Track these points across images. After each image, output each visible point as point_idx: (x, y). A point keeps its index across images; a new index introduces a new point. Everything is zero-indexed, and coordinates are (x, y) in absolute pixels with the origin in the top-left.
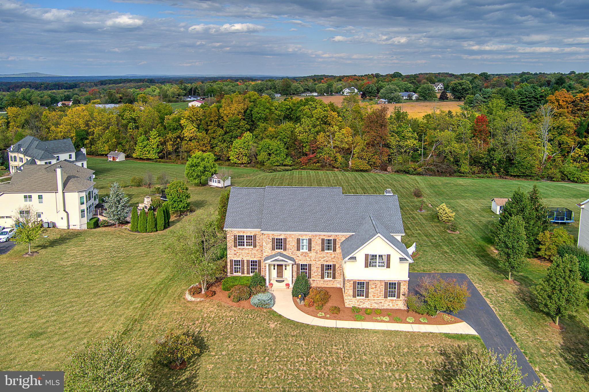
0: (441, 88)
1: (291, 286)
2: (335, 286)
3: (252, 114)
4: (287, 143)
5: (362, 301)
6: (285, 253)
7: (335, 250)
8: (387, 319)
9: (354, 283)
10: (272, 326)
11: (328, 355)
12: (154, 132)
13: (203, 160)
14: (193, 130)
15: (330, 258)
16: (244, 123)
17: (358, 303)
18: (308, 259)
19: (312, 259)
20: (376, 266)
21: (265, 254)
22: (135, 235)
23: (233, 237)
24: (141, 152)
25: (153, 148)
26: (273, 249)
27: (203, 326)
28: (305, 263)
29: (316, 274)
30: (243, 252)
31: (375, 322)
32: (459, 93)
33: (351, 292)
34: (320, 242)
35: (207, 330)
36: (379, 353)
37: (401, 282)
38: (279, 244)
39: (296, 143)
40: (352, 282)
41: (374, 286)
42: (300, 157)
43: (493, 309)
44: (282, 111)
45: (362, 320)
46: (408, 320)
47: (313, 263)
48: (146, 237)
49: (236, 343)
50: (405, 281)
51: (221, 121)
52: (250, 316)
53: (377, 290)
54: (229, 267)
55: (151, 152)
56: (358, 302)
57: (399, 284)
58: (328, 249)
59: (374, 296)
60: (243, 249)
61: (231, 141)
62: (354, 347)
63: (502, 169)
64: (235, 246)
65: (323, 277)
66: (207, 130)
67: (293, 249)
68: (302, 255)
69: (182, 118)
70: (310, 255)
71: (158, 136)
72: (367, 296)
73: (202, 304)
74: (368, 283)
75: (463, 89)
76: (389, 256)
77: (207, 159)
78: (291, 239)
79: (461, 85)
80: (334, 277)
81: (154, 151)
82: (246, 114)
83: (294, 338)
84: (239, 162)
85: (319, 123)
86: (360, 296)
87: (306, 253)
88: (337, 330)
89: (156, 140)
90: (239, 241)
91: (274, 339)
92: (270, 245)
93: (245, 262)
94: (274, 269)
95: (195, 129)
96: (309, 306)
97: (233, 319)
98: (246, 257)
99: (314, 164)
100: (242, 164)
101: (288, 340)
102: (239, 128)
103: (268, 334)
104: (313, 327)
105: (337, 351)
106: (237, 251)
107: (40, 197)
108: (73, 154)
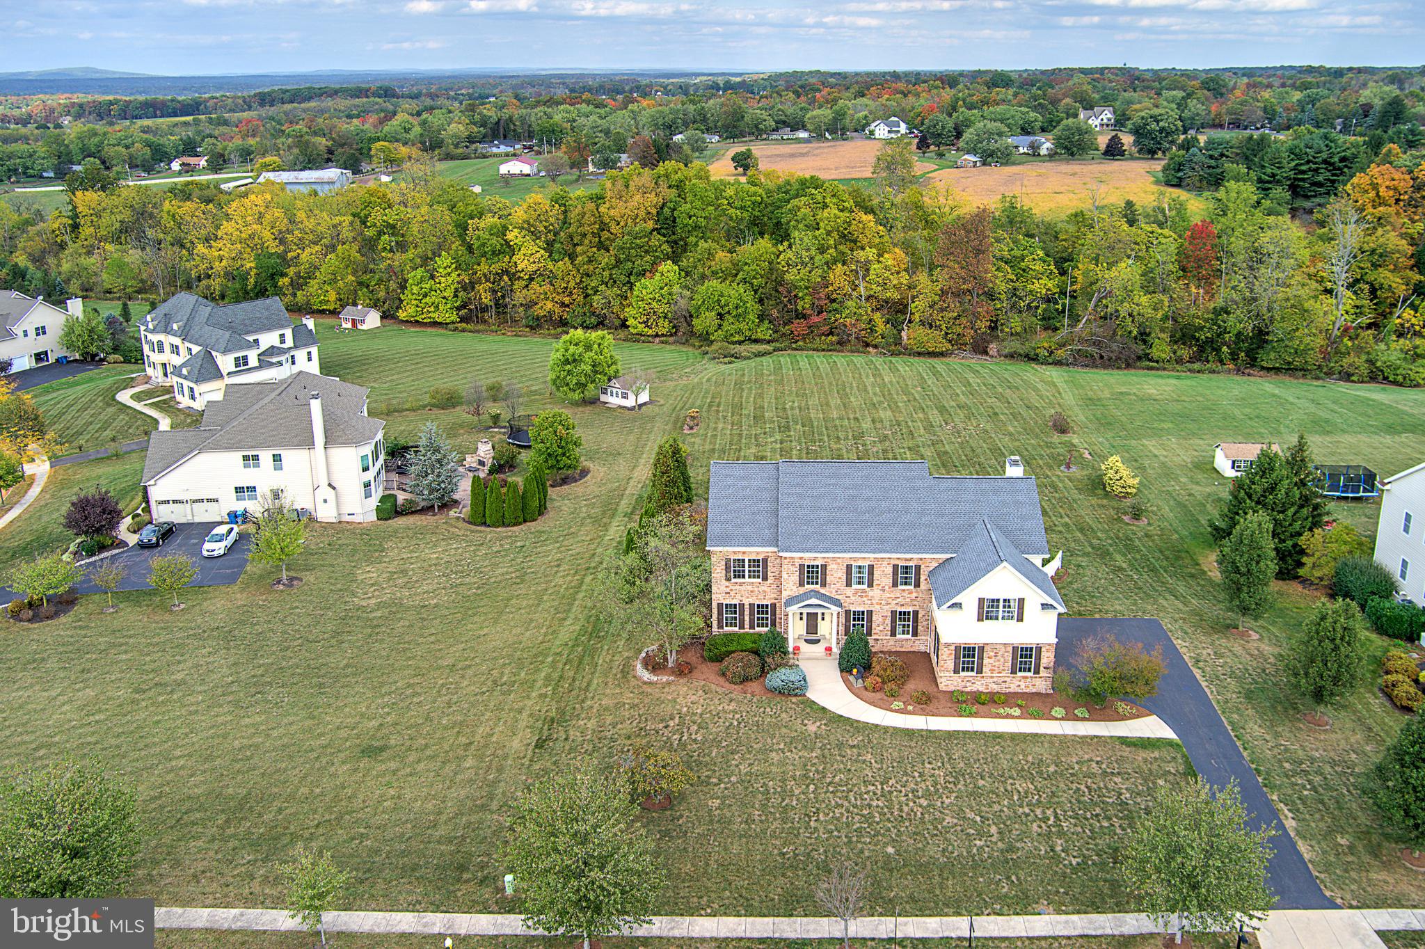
0: (1109, 120)
1: (835, 650)
2: (916, 649)
3: (675, 218)
4: (761, 290)
5: (971, 679)
6: (823, 591)
7: (917, 585)
8: (1016, 711)
9: (957, 648)
10: (812, 728)
11: (919, 780)
12: (444, 260)
13: (588, 348)
14: (538, 255)
15: (908, 600)
16: (659, 240)
17: (963, 684)
18: (867, 602)
19: (875, 602)
20: (997, 618)
21: (785, 594)
22: (481, 532)
23: (724, 563)
24: (417, 306)
25: (444, 298)
26: (801, 584)
27: (685, 730)
28: (861, 609)
29: (881, 628)
30: (743, 588)
31: (996, 717)
32: (1153, 139)
33: (951, 665)
34: (890, 570)
35: (693, 737)
36: (1007, 775)
37: (1042, 646)
38: (812, 574)
39: (781, 289)
40: (953, 648)
41: (992, 654)
42: (790, 322)
43: (1207, 690)
44: (742, 208)
45: (971, 715)
46: (1053, 713)
47: (875, 608)
49: (752, 761)
50: (1049, 645)
51: (605, 235)
52: (768, 710)
53: (999, 661)
54: (715, 616)
55: (441, 307)
56: (963, 681)
57: (1039, 649)
58: (906, 584)
59: (992, 671)
60: (741, 584)
61: (629, 282)
62: (962, 765)
63: (1243, 354)
64: (728, 579)
65: (893, 634)
66: (572, 257)
67: (838, 585)
68: (855, 594)
69: (511, 228)
70: (871, 594)
71: (456, 269)
72: (980, 671)
73: (673, 688)
74: (982, 649)
75: (1162, 130)
76: (1021, 601)
77: (596, 346)
78: (835, 567)
79: (1158, 122)
80: (915, 634)
81: (449, 306)
82: (662, 218)
83: (854, 750)
84: (650, 332)
85: (832, 242)
86: (968, 670)
87: (864, 591)
88: (929, 735)
89: (450, 279)
90: (736, 570)
91: (819, 751)
92: (796, 577)
93: (747, 607)
94: (802, 621)
95: (542, 252)
96: (875, 690)
97: (737, 716)
98: (748, 598)
99: (823, 338)
100: (657, 335)
101: (844, 753)
102: (647, 252)
103: (806, 742)
104: (886, 729)
105: (933, 772)
106: (731, 587)
107: (277, 458)
108: (288, 333)
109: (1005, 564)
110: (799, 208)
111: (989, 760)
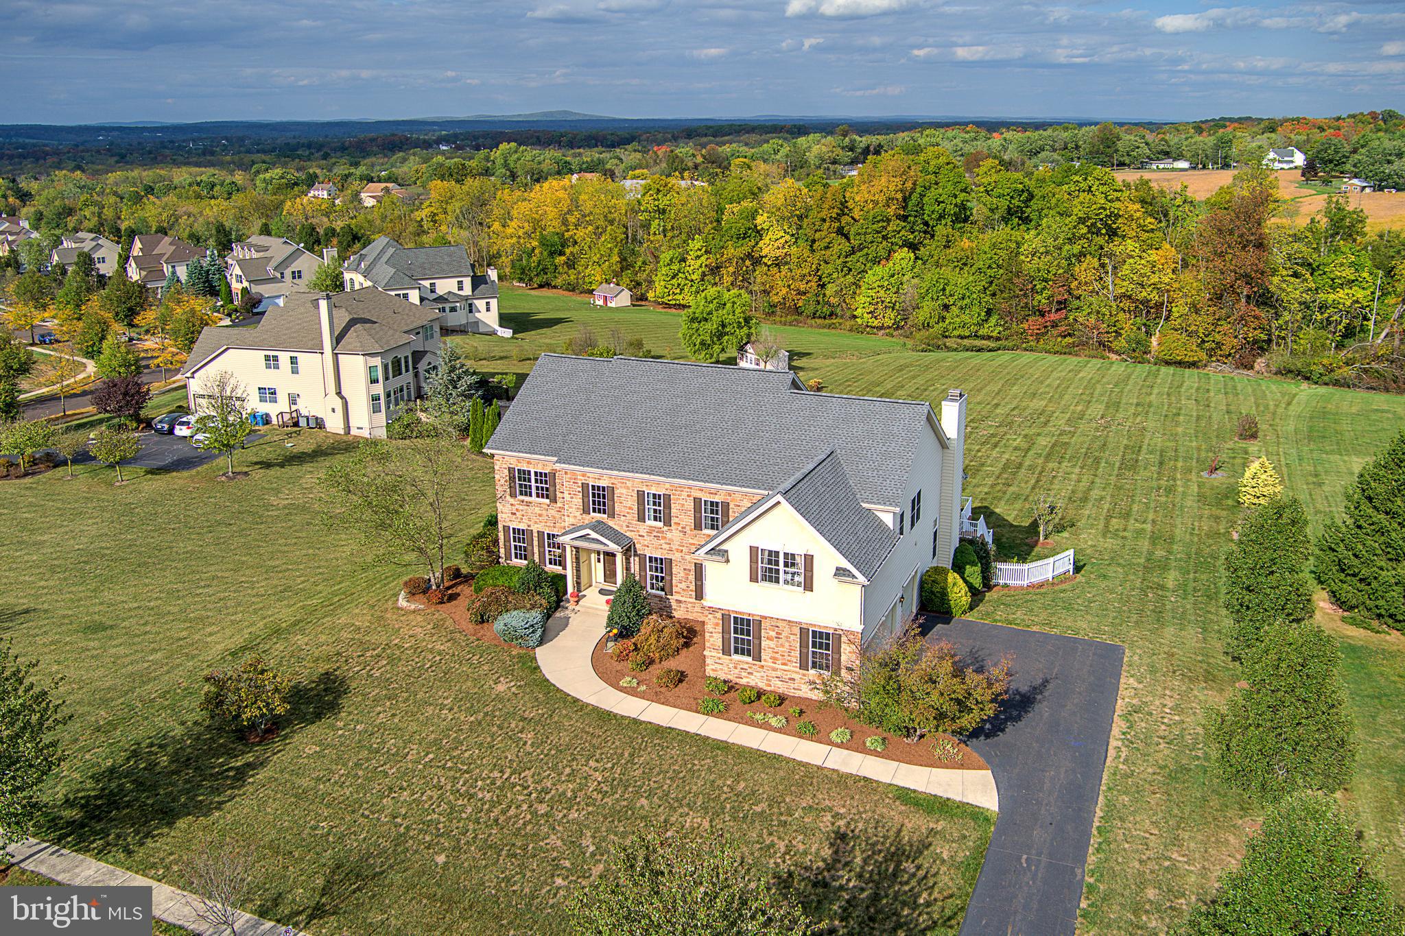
3: (921, 205)
4: (996, 282)
5: (746, 666)
6: (611, 523)
8: (778, 721)
9: (726, 617)
10: (500, 688)
11: (564, 778)
12: (697, 244)
13: (722, 305)
14: (782, 241)
16: (898, 225)
17: (736, 671)
18: (665, 546)
19: (674, 548)
20: (777, 581)
21: (569, 521)
23: (506, 472)
24: (666, 288)
26: (586, 511)
27: (372, 663)
28: (659, 556)
29: (683, 585)
30: (530, 509)
31: (745, 723)
33: (719, 641)
34: (690, 505)
35: (372, 672)
36: (686, 800)
37: (841, 633)
38: (600, 499)
39: (1016, 280)
40: (719, 615)
41: (773, 634)
42: (1025, 318)
46: (832, 735)
47: (675, 556)
49: (398, 712)
50: (852, 633)
51: (846, 219)
53: (782, 646)
54: (501, 543)
55: (686, 289)
56: (736, 668)
57: (838, 637)
58: (712, 527)
59: (774, 660)
60: (528, 504)
61: (863, 271)
62: (637, 773)
64: (513, 495)
65: (699, 597)
66: (813, 242)
67: (630, 517)
68: (649, 533)
69: (761, 211)
70: (669, 535)
71: (706, 252)
72: (758, 657)
73: (411, 617)
74: (758, 623)
76: (809, 559)
77: (730, 304)
78: (624, 491)
81: (694, 289)
82: (909, 203)
83: (521, 724)
84: (876, 323)
86: (742, 653)
87: (659, 530)
88: (630, 726)
89: (699, 262)
90: (521, 482)
91: (481, 716)
92: (578, 500)
93: (535, 534)
94: (599, 561)
95: (788, 237)
97: (436, 658)
98: (536, 523)
99: (1059, 339)
100: (882, 328)
101: (505, 724)
102: (885, 238)
103: (477, 702)
104: (583, 707)
105: (591, 773)
106: (517, 506)
107: (294, 361)
108: (467, 282)
109: (779, 497)
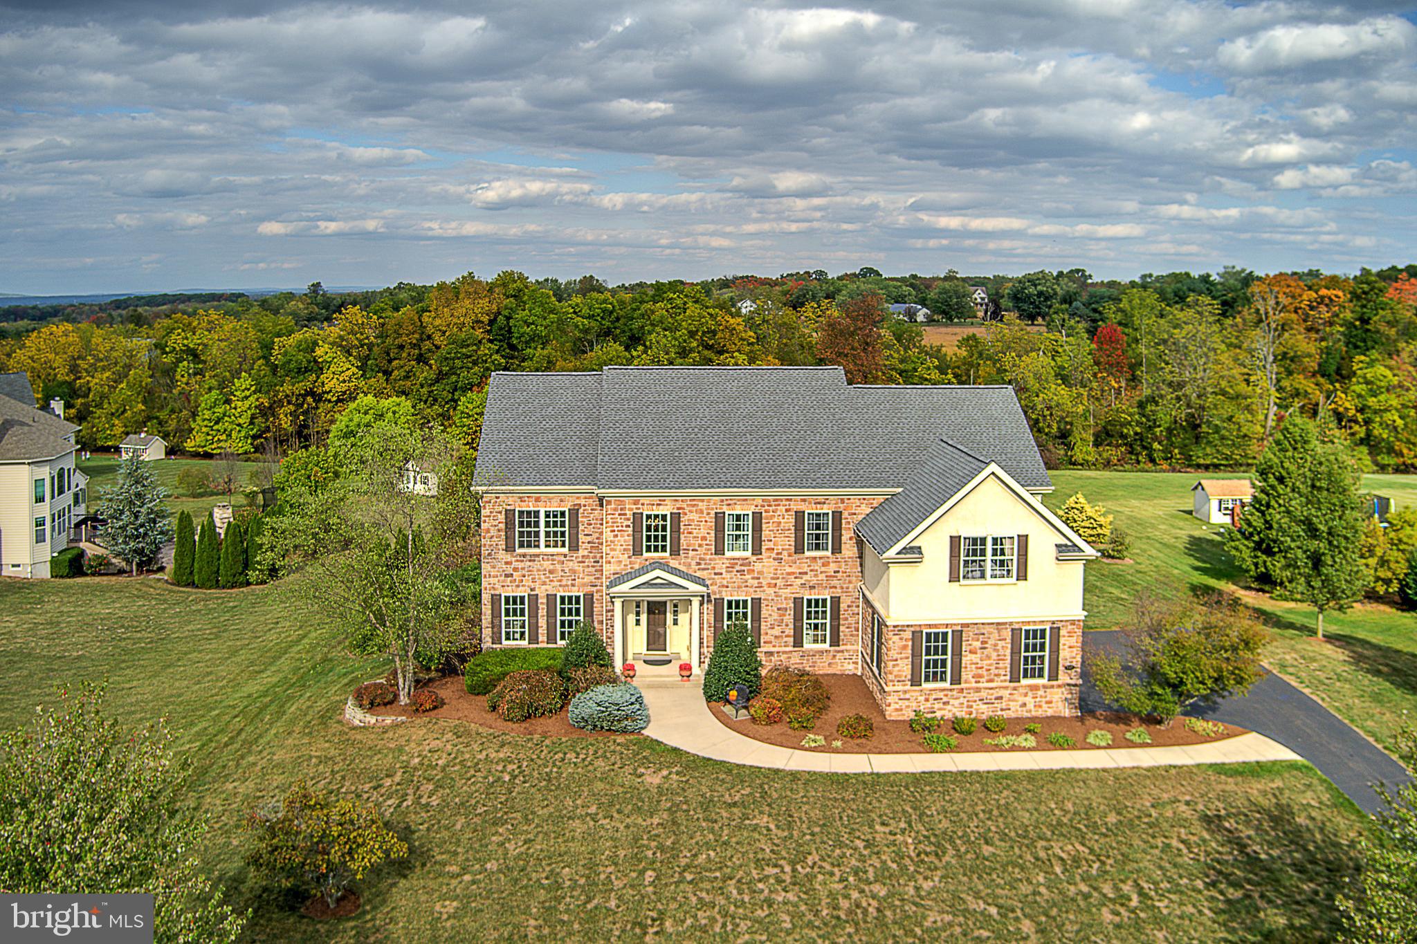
0: (983, 299)
1: (698, 672)
2: (836, 670)
3: (510, 328)
5: (941, 695)
6: (674, 563)
7: (837, 549)
8: (1031, 741)
9: (916, 634)
10: (653, 779)
11: (866, 852)
12: (244, 382)
13: (381, 416)
14: (349, 373)
15: (822, 577)
16: (489, 349)
17: (928, 705)
18: (751, 582)
19: (764, 583)
20: (983, 575)
21: (608, 569)
22: (184, 592)
23: (502, 517)
24: (208, 434)
25: (239, 425)
26: (637, 552)
27: (410, 791)
28: (741, 597)
29: (777, 631)
30: (536, 565)
31: (994, 751)
32: (1032, 303)
33: (905, 668)
34: (790, 521)
35: (423, 801)
37: (1060, 625)
38: (656, 533)
40: (908, 635)
41: (977, 644)
44: (590, 317)
45: (950, 749)
46: (1092, 740)
47: (766, 593)
48: (217, 598)
49: (531, 836)
50: (1073, 622)
51: (427, 345)
52: (570, 756)
53: (988, 657)
54: (486, 619)
55: (234, 435)
56: (927, 700)
57: (1056, 631)
58: (817, 547)
59: (978, 677)
60: (533, 558)
61: (453, 400)
62: (945, 824)
63: (1176, 451)
64: (510, 549)
65: (798, 642)
66: (387, 373)
67: (701, 551)
68: (731, 567)
69: (320, 343)
70: (758, 567)
71: (255, 392)
72: (956, 680)
73: (401, 731)
74: (958, 635)
75: (1040, 294)
76: (1023, 540)
77: (390, 414)
78: (694, 516)
79: (1035, 286)
80: (835, 641)
81: (243, 434)
82: (495, 327)
83: (735, 810)
86: (935, 679)
87: (744, 562)
88: (875, 781)
89: (247, 403)
90: (523, 530)
91: (665, 816)
92: (626, 539)
93: (542, 600)
94: (638, 622)
95: (354, 370)
96: (771, 721)
97: (510, 767)
98: (544, 583)
101: (714, 816)
102: (475, 363)
103: (640, 801)
104: (794, 776)
105: (891, 838)
106: (515, 564)
109: (993, 467)
110: (653, 312)
111: (995, 812)
